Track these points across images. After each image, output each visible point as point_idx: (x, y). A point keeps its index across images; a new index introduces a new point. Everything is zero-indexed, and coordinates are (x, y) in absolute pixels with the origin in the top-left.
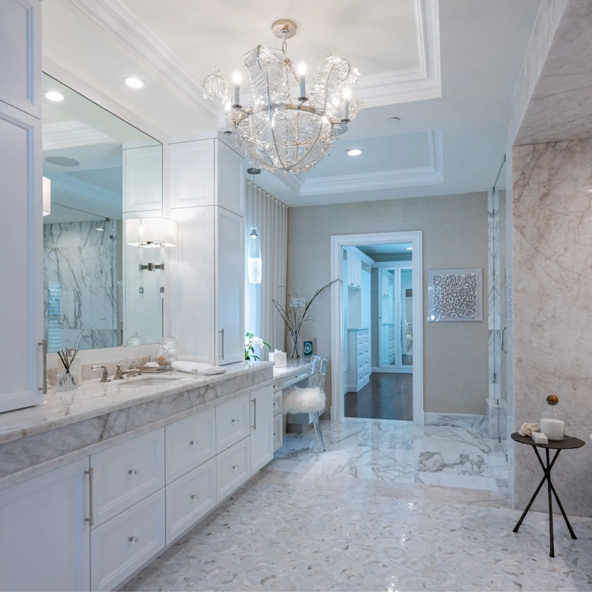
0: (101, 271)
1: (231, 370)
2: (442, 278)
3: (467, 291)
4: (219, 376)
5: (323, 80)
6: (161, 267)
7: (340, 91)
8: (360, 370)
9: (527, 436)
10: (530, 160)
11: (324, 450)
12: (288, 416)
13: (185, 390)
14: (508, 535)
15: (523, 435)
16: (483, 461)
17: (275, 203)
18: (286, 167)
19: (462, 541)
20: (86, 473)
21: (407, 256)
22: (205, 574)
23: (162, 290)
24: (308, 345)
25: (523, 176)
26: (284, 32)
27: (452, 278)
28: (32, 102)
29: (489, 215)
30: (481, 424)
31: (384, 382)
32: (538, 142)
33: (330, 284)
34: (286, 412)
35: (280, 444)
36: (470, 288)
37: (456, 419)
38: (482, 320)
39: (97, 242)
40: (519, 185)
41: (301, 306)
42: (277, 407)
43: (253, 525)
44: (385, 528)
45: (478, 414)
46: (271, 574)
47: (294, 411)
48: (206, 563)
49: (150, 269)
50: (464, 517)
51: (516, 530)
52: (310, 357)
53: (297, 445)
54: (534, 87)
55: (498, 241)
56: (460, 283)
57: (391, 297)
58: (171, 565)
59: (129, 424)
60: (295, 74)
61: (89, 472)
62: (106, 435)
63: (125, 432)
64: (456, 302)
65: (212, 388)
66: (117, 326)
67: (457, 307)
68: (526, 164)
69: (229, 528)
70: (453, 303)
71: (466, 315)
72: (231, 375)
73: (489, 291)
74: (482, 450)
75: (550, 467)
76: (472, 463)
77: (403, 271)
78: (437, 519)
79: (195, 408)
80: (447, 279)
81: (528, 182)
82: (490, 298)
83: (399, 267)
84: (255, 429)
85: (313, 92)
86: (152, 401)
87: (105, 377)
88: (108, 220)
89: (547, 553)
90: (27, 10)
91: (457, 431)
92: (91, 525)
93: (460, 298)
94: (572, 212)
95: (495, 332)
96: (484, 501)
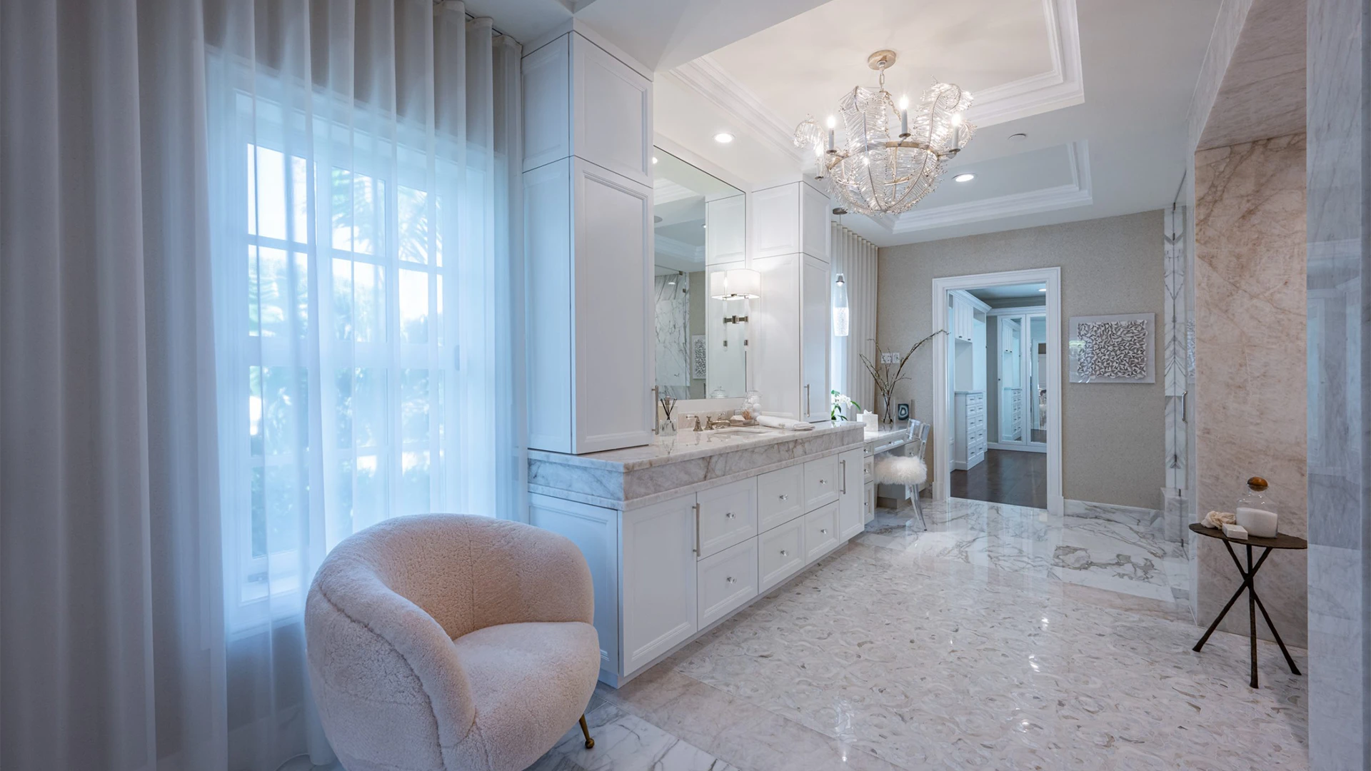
0: (675, 326)
1: (819, 428)
2: (1091, 327)
3: (1130, 344)
4: (806, 432)
5: (926, 111)
6: (745, 319)
7: (948, 118)
8: (970, 443)
9: (1215, 528)
10: (1225, 168)
11: (926, 530)
12: (879, 487)
13: (776, 442)
14: (1185, 653)
15: (1208, 526)
16: (1153, 566)
17: (862, 244)
18: (884, 208)
19: (1114, 649)
20: (693, 507)
21: (1038, 300)
22: (798, 628)
23: (746, 343)
24: (902, 408)
25: (1214, 190)
26: (881, 64)
27: (1107, 326)
28: (647, 175)
29: (1165, 242)
30: (1152, 521)
31: (1006, 462)
32: (1238, 142)
33: (932, 336)
34: (878, 482)
35: (872, 516)
36: (1135, 340)
37: (1113, 511)
38: (1154, 382)
39: (670, 297)
40: (1206, 202)
41: (894, 362)
42: (868, 475)
43: (844, 592)
44: (1005, 618)
45: (1147, 507)
46: (868, 639)
47: (888, 481)
48: (798, 618)
49: (734, 322)
50: (1117, 624)
51: (1198, 648)
52: (907, 422)
53: (891, 521)
54: (1222, 79)
55: (1182, 275)
56: (1119, 333)
57: (1016, 353)
58: (764, 614)
59: (728, 468)
60: (894, 107)
61: (697, 507)
62: (709, 475)
63: (724, 475)
64: (1113, 358)
65: (801, 443)
66: (690, 382)
67: (1115, 364)
68: (1217, 174)
69: (820, 591)
70: (1108, 360)
71: (1129, 375)
72: (819, 432)
73: (1167, 342)
74: (1152, 553)
75: (1253, 571)
76: (1135, 566)
77: (1033, 320)
78: (1079, 620)
79: (784, 462)
80: (1098, 328)
81: (1221, 196)
82: (1168, 353)
83: (1027, 315)
84: (845, 493)
85: (916, 125)
86: (746, 450)
87: (698, 427)
88: (681, 273)
89: (1246, 681)
90: (642, 93)
91: (1112, 527)
92: (698, 555)
93: (1118, 352)
94: (1297, 232)
95: (1177, 399)
96: (1149, 610)
